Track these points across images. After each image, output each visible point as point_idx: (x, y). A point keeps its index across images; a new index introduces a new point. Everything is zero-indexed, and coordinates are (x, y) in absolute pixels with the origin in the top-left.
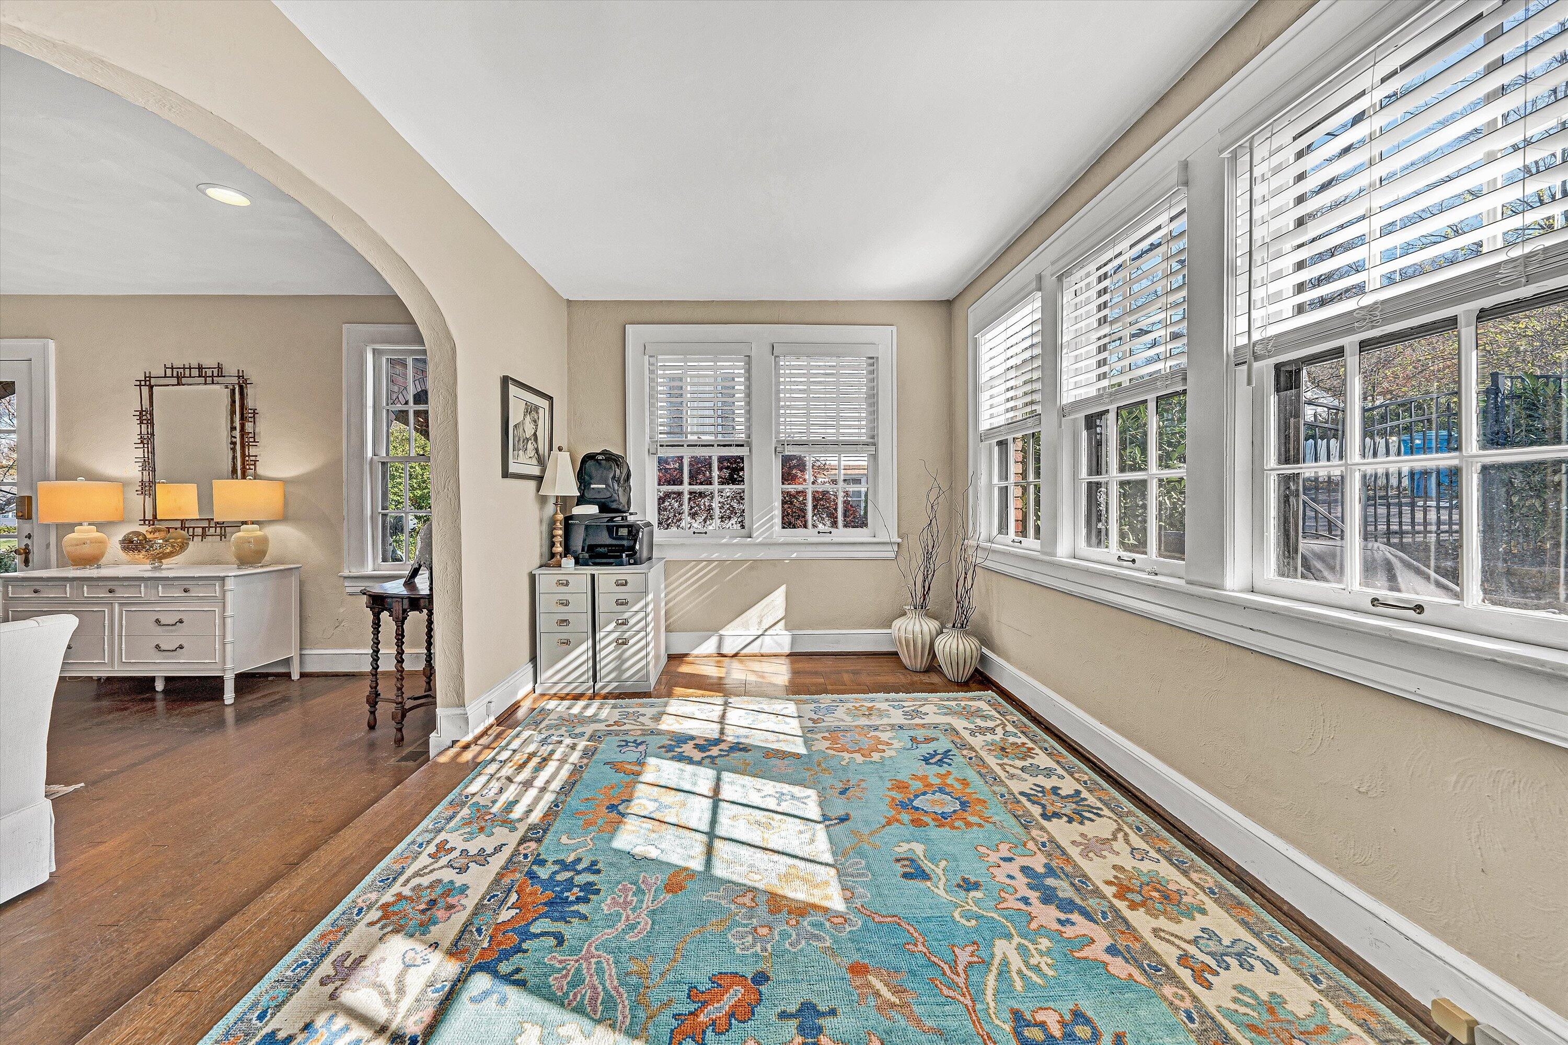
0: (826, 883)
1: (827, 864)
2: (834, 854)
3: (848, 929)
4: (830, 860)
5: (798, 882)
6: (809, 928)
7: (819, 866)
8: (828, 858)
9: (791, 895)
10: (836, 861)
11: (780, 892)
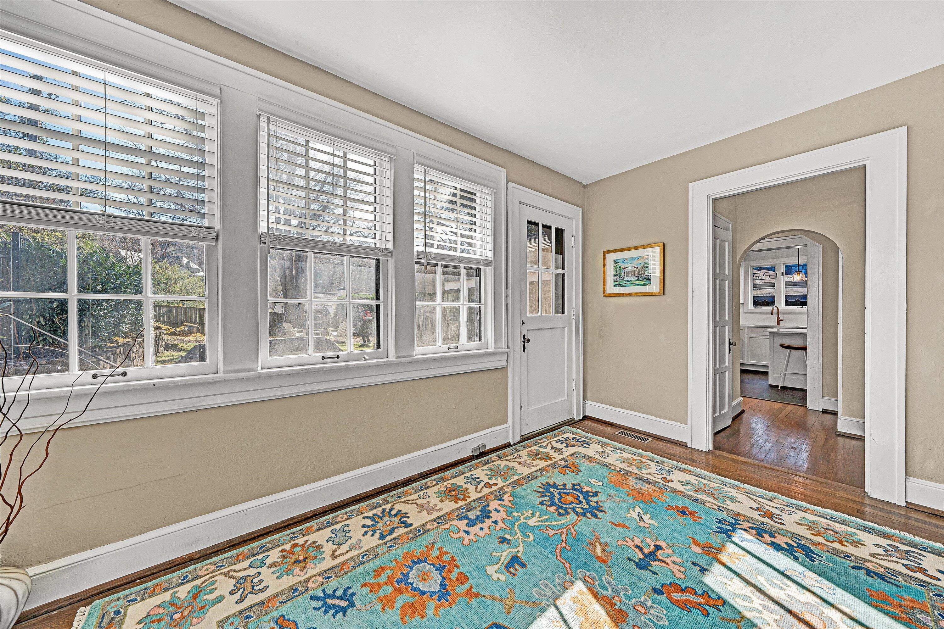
0: (573, 599)
1: (557, 609)
2: (544, 610)
3: (588, 574)
4: (552, 609)
5: (591, 616)
6: (609, 590)
7: (564, 612)
8: (552, 612)
9: (603, 613)
10: (549, 606)
11: (609, 620)
